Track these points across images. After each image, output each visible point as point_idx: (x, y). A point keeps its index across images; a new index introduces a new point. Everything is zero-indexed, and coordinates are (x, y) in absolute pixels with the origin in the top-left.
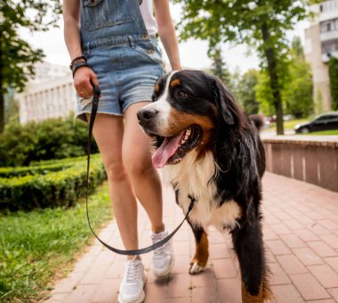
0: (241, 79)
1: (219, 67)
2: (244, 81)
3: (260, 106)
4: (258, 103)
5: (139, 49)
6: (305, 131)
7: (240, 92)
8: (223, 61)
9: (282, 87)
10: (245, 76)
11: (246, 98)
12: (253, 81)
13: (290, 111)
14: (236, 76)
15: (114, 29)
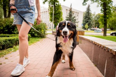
0: (95, 16)
1: (88, 11)
2: (96, 17)
3: (100, 25)
4: (100, 24)
5: (27, 9)
6: (114, 35)
7: (95, 20)
8: (90, 9)
9: (108, 18)
10: (97, 15)
11: (96, 22)
12: (99, 17)
13: (110, 27)
14: (94, 15)
15: (21, 4)
